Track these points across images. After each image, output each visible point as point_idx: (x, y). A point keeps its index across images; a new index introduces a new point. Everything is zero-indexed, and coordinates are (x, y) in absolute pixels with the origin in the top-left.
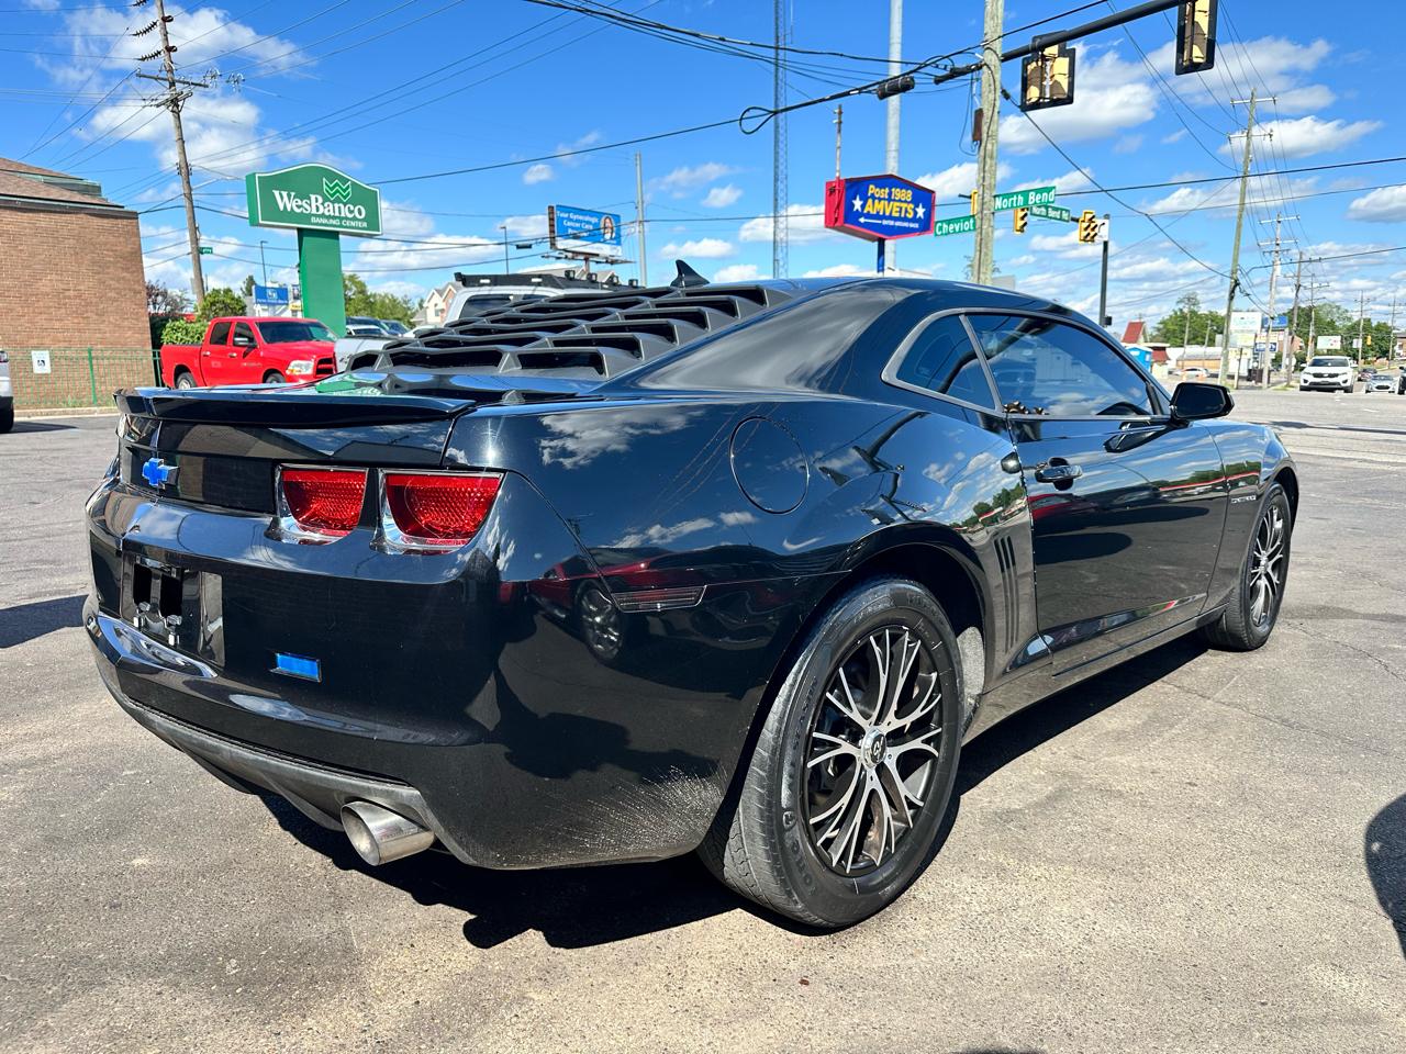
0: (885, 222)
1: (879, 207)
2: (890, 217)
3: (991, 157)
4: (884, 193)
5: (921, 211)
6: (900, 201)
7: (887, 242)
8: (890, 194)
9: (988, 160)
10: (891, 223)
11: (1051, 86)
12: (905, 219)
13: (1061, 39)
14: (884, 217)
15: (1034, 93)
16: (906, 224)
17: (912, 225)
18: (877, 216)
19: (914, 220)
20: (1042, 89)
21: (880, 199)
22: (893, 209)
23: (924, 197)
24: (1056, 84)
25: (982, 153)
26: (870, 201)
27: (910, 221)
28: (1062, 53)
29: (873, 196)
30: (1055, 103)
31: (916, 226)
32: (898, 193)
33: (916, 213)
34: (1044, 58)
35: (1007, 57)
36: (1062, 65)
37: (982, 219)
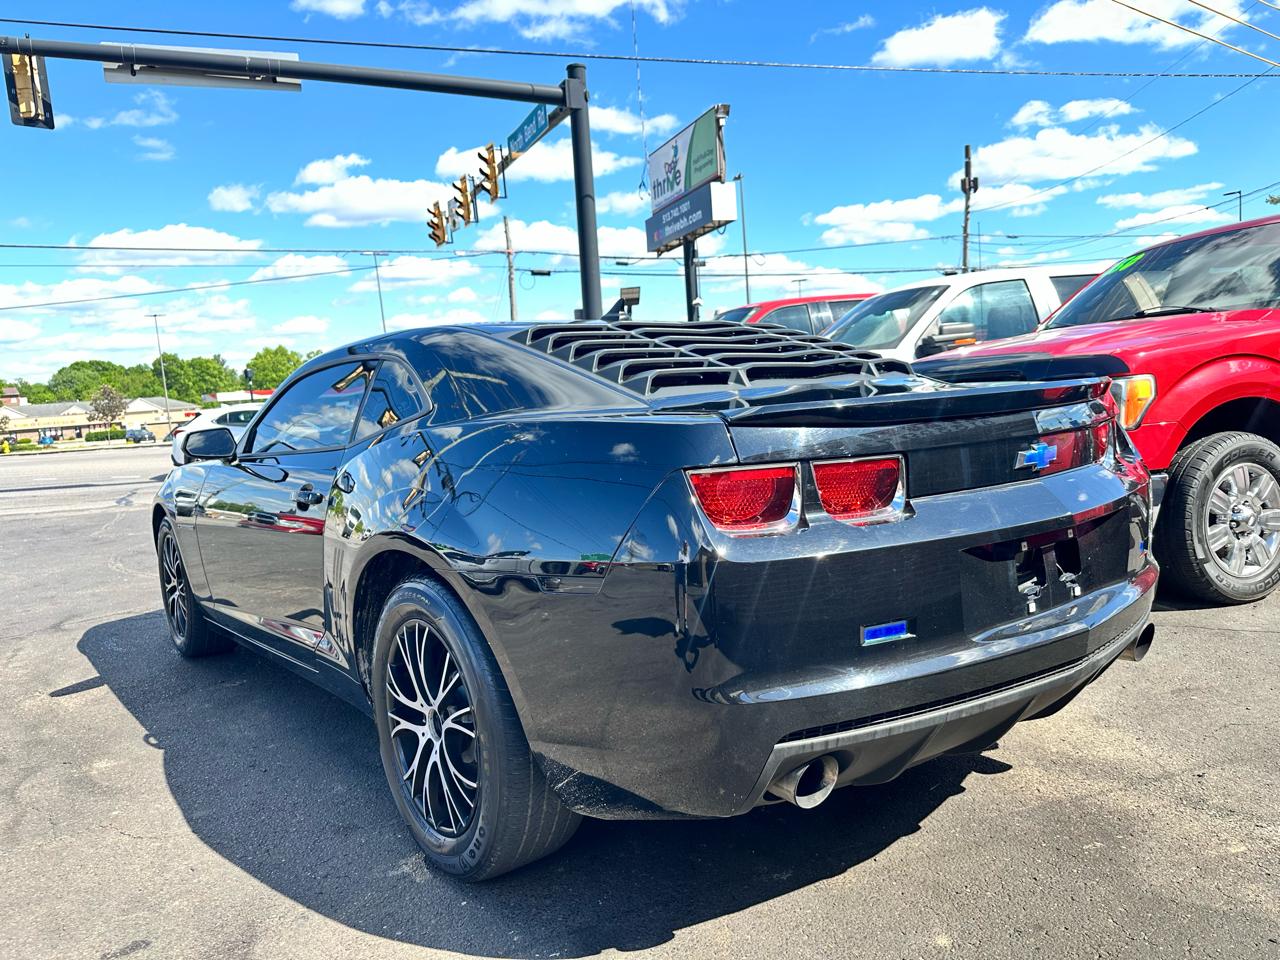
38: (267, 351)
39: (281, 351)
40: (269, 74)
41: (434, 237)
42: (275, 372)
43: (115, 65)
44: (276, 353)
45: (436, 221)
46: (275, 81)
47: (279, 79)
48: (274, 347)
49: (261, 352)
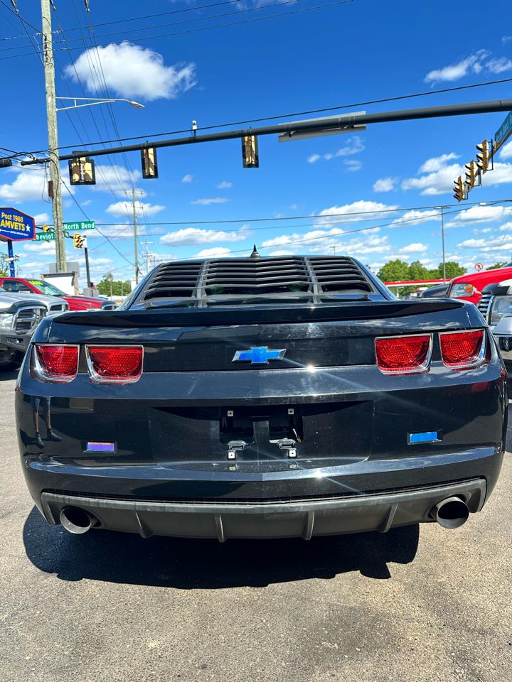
0: (12, 232)
1: (8, 224)
2: (14, 230)
3: (60, 205)
4: (9, 217)
5: (28, 228)
6: (17, 222)
7: (13, 242)
8: (12, 218)
9: (58, 206)
10: (15, 233)
11: (84, 175)
12: (21, 231)
13: (87, 155)
14: (10, 229)
15: (76, 177)
16: (22, 234)
17: (25, 235)
18: (7, 229)
19: (25, 232)
20: (80, 176)
21: (8, 220)
22: (14, 225)
23: (29, 220)
24: (86, 175)
25: (54, 202)
26: (3, 221)
27: (23, 232)
28: (88, 161)
29: (4, 218)
30: (87, 183)
31: (27, 235)
32: (17, 218)
33: (26, 229)
34: (80, 162)
35: (61, 158)
36: (88, 166)
37: (58, 234)
38: (391, 262)
39: (398, 262)
40: (349, 124)
41: (456, 197)
42: (394, 273)
43: (283, 134)
44: (395, 263)
45: (458, 187)
46: (353, 127)
47: (355, 126)
48: (394, 260)
49: (388, 263)
